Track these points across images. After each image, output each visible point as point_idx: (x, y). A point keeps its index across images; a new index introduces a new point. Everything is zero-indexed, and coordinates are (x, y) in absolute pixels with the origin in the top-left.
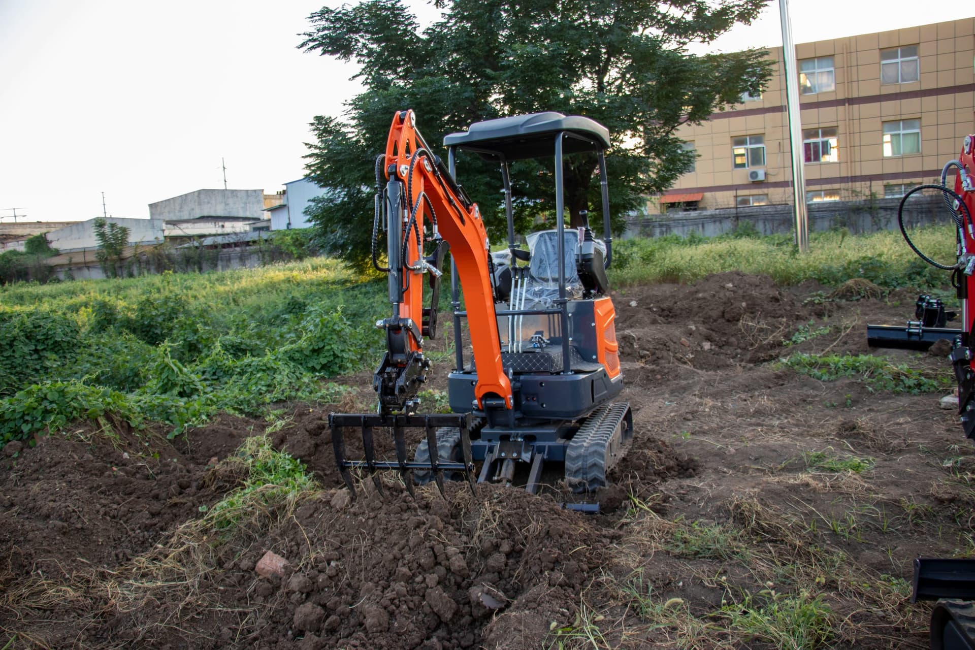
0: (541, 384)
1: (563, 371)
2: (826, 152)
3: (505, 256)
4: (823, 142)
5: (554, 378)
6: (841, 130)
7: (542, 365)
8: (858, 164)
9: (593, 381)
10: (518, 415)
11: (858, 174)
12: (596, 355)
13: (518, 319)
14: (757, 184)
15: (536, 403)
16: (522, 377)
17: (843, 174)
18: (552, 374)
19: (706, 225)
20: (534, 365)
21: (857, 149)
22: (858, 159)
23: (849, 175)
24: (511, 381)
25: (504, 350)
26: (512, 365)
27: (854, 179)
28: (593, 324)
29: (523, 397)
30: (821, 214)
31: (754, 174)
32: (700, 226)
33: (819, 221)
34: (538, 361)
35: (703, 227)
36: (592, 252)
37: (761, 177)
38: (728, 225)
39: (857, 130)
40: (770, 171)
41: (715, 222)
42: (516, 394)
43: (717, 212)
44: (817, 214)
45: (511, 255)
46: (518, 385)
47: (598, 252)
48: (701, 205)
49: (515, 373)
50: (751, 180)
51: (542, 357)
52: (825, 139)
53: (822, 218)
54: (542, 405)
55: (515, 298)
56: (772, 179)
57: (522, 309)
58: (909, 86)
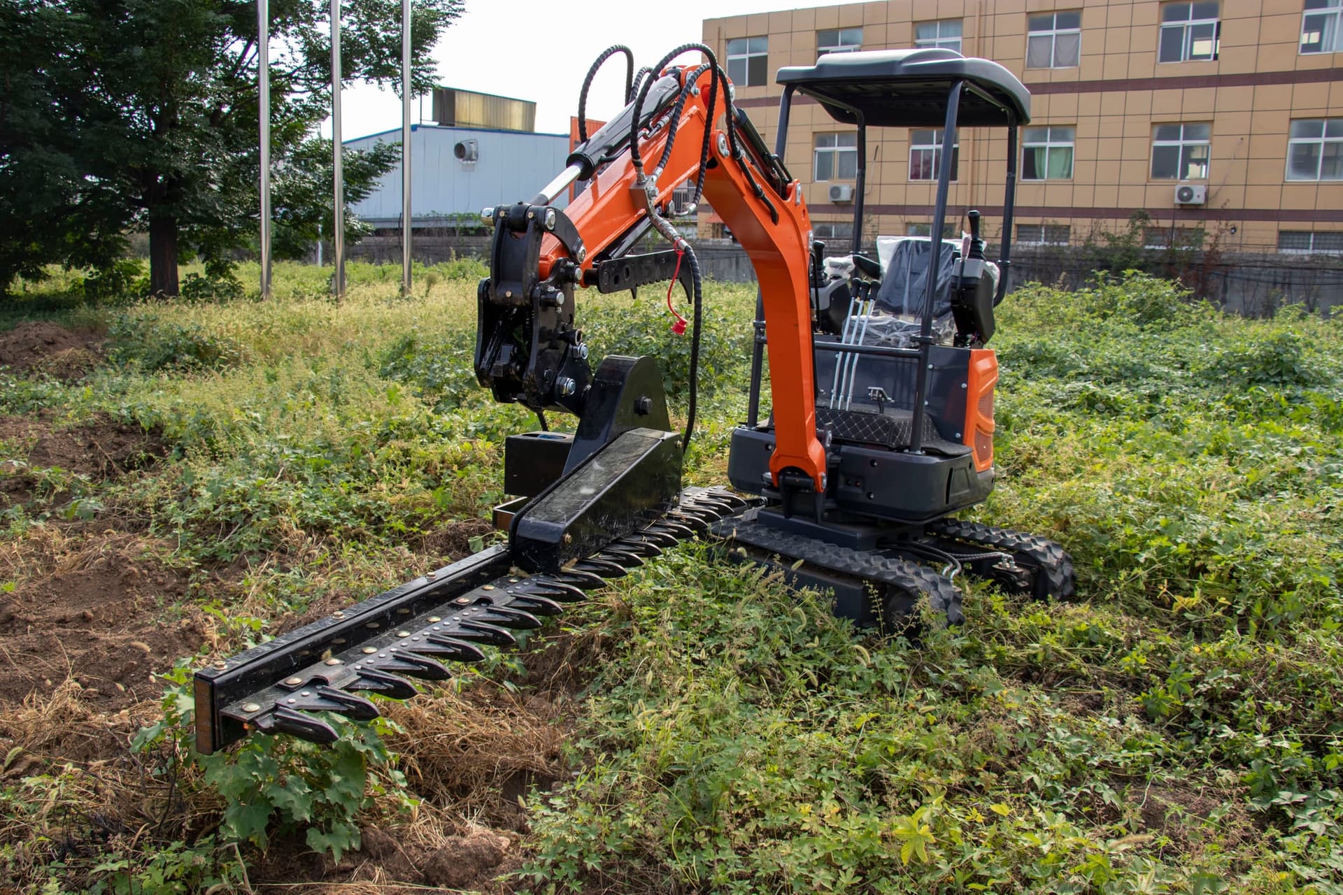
0: (873, 461)
1: (909, 448)
3: (844, 266)
5: (895, 455)
7: (878, 434)
9: (951, 470)
10: (830, 504)
12: (962, 433)
13: (852, 358)
15: (859, 491)
16: (844, 448)
18: (891, 450)
20: (866, 433)
24: (826, 450)
25: (821, 403)
26: (832, 427)
28: (964, 385)
29: (842, 479)
34: (874, 427)
36: (979, 275)
42: (832, 472)
45: (853, 266)
46: (837, 458)
47: (987, 277)
49: (834, 441)
51: (881, 422)
54: (869, 495)
55: (850, 332)
57: (860, 344)
58: (1063, 74)
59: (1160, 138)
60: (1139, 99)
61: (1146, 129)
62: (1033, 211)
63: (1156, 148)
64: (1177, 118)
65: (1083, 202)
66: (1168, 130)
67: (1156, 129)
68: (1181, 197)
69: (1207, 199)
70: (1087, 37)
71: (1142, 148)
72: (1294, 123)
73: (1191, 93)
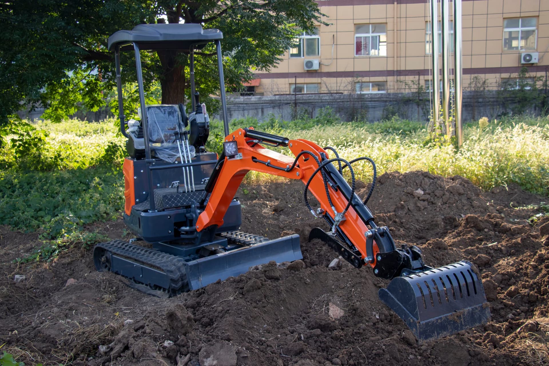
2: (375, 47)
4: (372, 37)
6: (390, 27)
8: (403, 59)
11: (403, 68)
14: (311, 73)
17: (390, 68)
19: (265, 110)
21: (403, 45)
22: (403, 54)
23: (395, 69)
27: (399, 73)
30: (373, 104)
31: (309, 64)
32: (260, 111)
33: (370, 110)
35: (262, 112)
37: (316, 67)
38: (288, 110)
39: (403, 28)
40: (324, 62)
41: (274, 107)
43: (277, 97)
44: (370, 104)
48: (258, 91)
50: (306, 69)
52: (375, 35)
53: (374, 107)
56: (325, 70)
61: (500, 21)
64: (518, 15)
66: (513, 22)
67: (505, 21)
68: (525, 60)
69: (539, 60)
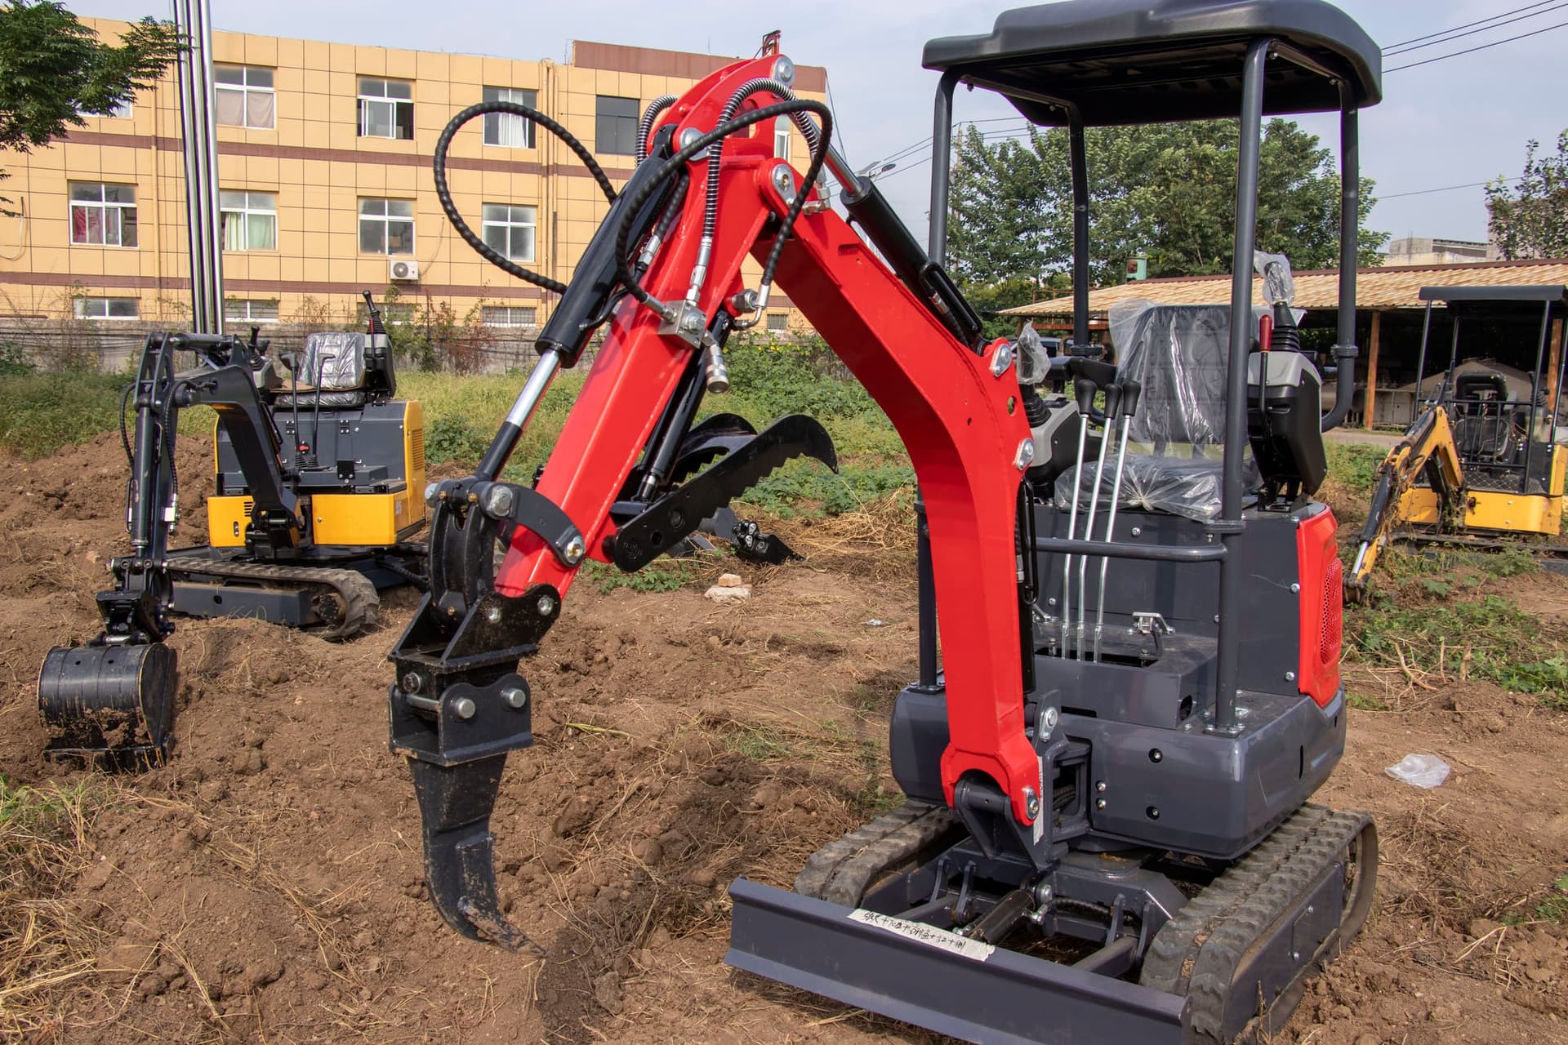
4: (107, 209)
6: (143, 192)
11: (171, 274)
17: (146, 273)
23: (157, 275)
27: (165, 283)
58: (258, 135)
59: (365, 212)
60: (343, 171)
61: (352, 202)
62: (238, 284)
63: (362, 222)
64: (382, 194)
65: (292, 274)
66: (373, 204)
67: (362, 202)
68: (397, 273)
69: (419, 275)
70: (282, 97)
71: (350, 221)
72: (485, 207)
73: (393, 169)
